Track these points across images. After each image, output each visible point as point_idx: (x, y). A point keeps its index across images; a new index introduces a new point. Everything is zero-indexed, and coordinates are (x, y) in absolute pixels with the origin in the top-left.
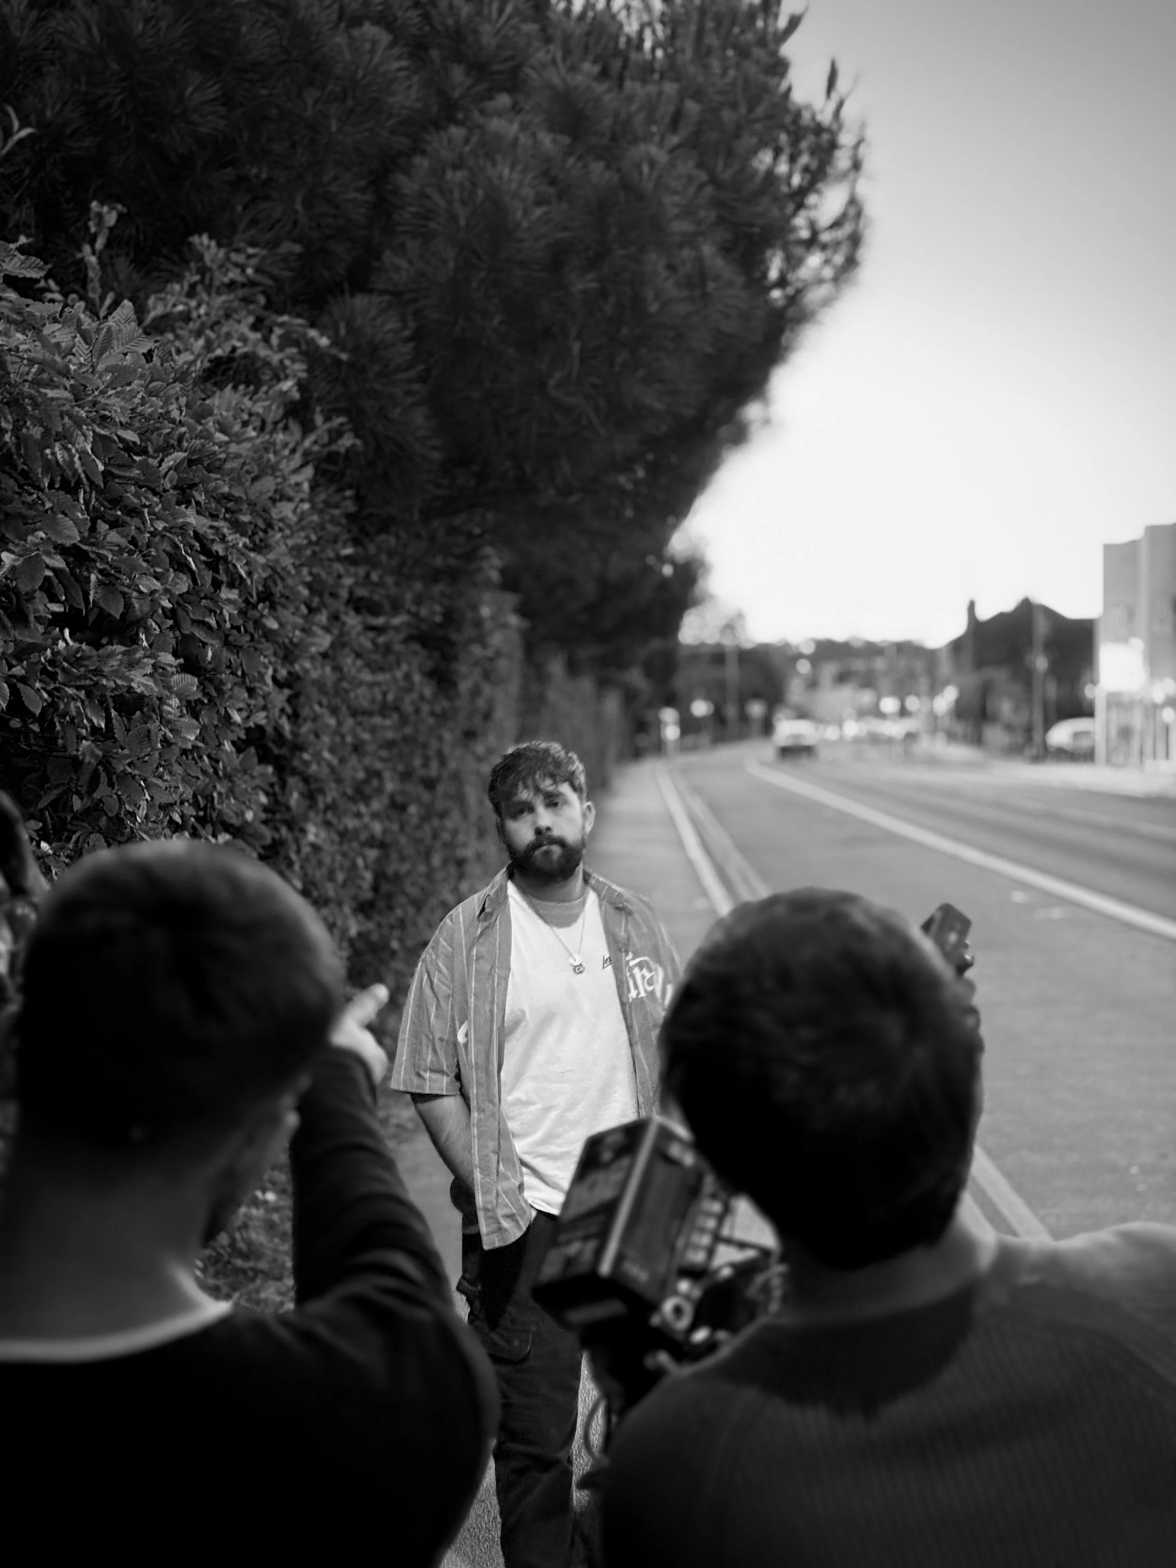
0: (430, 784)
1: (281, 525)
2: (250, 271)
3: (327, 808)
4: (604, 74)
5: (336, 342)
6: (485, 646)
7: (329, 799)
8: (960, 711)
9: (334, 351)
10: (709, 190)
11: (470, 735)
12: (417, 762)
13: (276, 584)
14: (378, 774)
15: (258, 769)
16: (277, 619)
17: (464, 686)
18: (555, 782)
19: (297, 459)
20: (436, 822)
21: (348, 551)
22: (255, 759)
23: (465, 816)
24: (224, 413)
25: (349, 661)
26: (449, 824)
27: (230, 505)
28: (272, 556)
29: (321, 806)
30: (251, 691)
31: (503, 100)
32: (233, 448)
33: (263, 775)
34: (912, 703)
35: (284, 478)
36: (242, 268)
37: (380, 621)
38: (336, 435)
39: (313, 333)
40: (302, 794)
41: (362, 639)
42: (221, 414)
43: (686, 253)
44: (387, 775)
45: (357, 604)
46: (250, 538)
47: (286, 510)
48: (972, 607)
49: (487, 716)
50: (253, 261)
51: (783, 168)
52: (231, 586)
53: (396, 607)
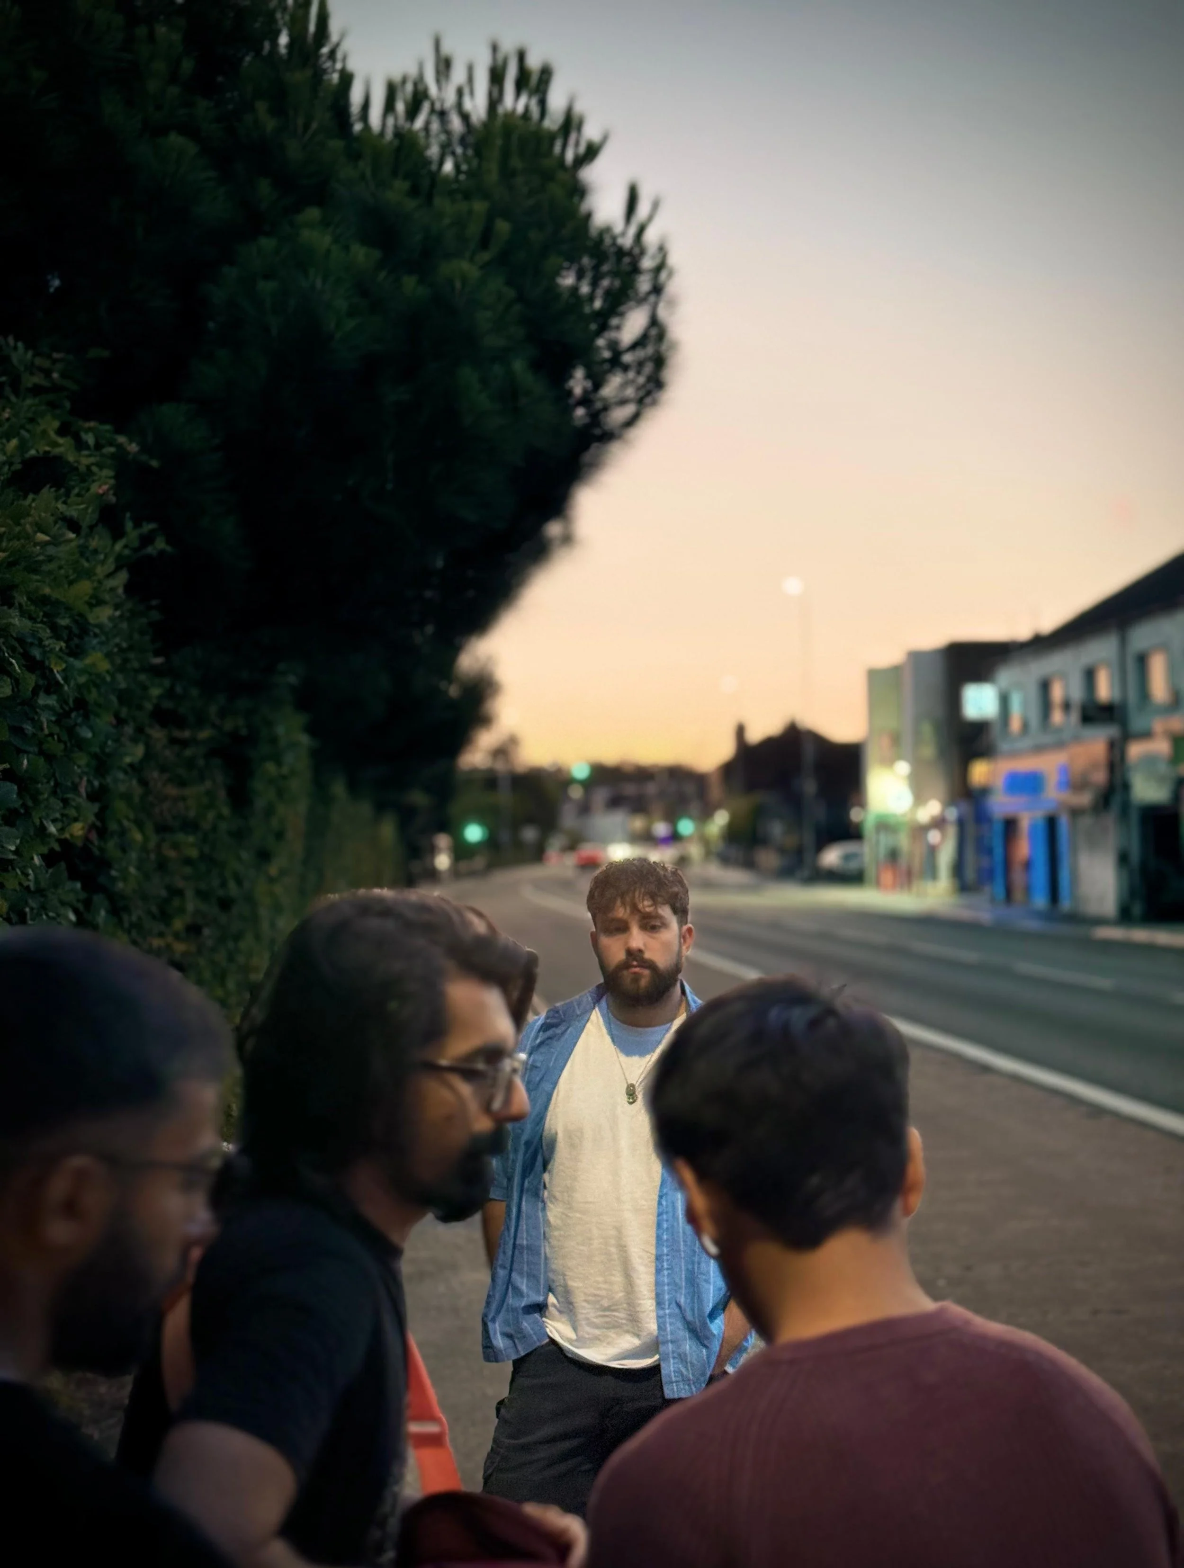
0: (225, 904)
1: (97, 631)
2: (55, 375)
3: (132, 925)
4: (414, 191)
5: (144, 449)
6: (279, 763)
7: (134, 918)
8: (732, 835)
9: (144, 458)
10: (517, 308)
11: (264, 856)
12: (216, 882)
13: (90, 692)
14: (180, 893)
15: (69, 885)
16: (91, 728)
17: (260, 804)
18: (657, 907)
19: (110, 565)
20: (231, 945)
21: (158, 660)
22: (65, 874)
23: (258, 937)
24: (43, 515)
25: (155, 774)
26: (243, 945)
27: (47, 608)
28: (88, 661)
29: (126, 925)
30: (65, 802)
31: (313, 213)
32: (51, 550)
33: (73, 890)
34: (686, 827)
35: (100, 582)
36: (47, 373)
37: (186, 734)
38: (147, 540)
39: (121, 439)
40: (107, 912)
41: (167, 752)
42: (40, 516)
43: (497, 369)
44: (189, 894)
45: (161, 717)
46: (66, 642)
47: (103, 615)
48: (740, 729)
49: (280, 835)
50: (59, 366)
51: (585, 289)
52: (48, 692)
53: (201, 721)
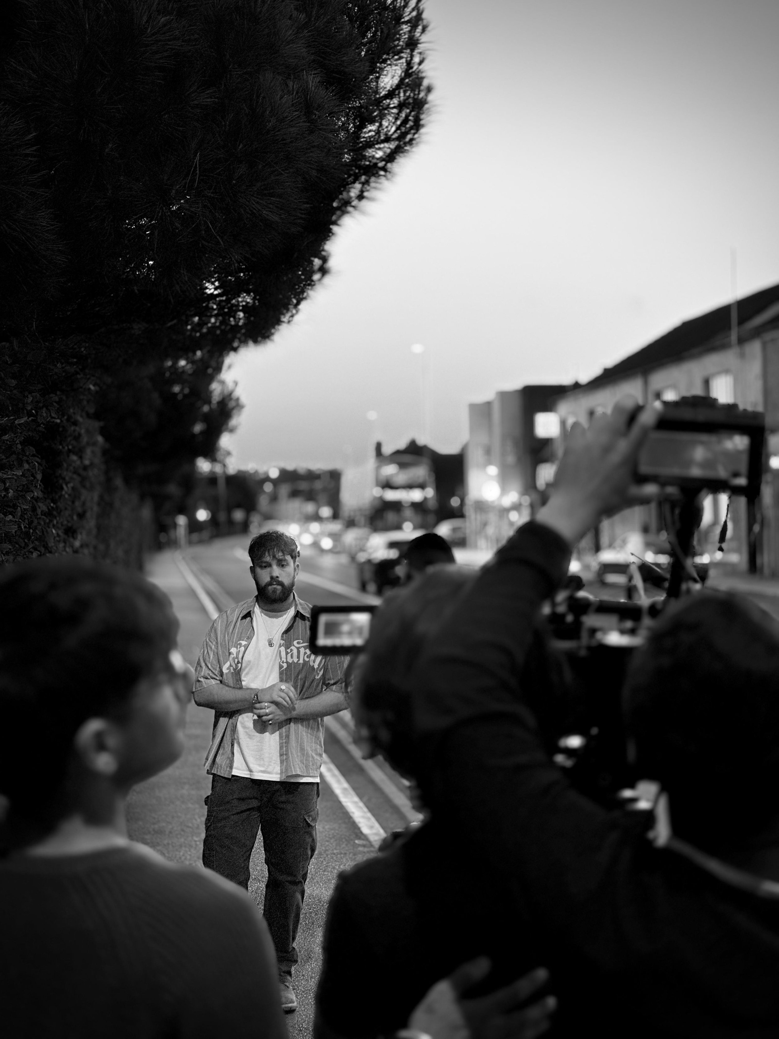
18: (284, 555)
48: (379, 447)
